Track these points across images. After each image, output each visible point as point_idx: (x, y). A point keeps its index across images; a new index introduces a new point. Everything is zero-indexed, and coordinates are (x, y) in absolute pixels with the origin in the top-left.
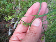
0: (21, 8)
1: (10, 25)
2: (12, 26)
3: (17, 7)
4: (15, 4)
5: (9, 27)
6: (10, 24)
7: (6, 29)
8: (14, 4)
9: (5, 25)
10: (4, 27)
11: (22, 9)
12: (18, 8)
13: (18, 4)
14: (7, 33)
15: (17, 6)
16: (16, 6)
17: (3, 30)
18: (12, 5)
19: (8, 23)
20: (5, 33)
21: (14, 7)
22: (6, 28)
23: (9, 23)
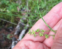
0: (29, 11)
1: (14, 36)
2: (16, 37)
3: (24, 9)
4: (21, 4)
5: (11, 39)
6: (13, 34)
7: (7, 41)
8: (19, 4)
9: (6, 36)
10: (4, 38)
11: (31, 12)
12: (26, 11)
14: (10, 47)
15: (24, 7)
16: (22, 8)
17: (3, 42)
18: (17, 6)
19: (10, 32)
20: (7, 47)
21: (19, 9)
22: (8, 39)
23: (12, 32)
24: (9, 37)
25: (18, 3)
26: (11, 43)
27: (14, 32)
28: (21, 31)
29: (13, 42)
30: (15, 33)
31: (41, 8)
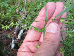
0: (27, 12)
1: (14, 35)
2: (16, 36)
4: (19, 6)
5: (11, 38)
6: (13, 33)
7: (8, 40)
9: (7, 35)
10: (5, 38)
12: (23, 12)
13: (23, 7)
14: (10, 45)
15: (22, 9)
16: (21, 10)
17: (4, 41)
20: (7, 45)
24: (10, 36)
25: (17, 6)
26: (12, 42)
27: (13, 31)
28: (20, 31)
29: (13, 41)
30: (15, 33)
31: (37, 10)
